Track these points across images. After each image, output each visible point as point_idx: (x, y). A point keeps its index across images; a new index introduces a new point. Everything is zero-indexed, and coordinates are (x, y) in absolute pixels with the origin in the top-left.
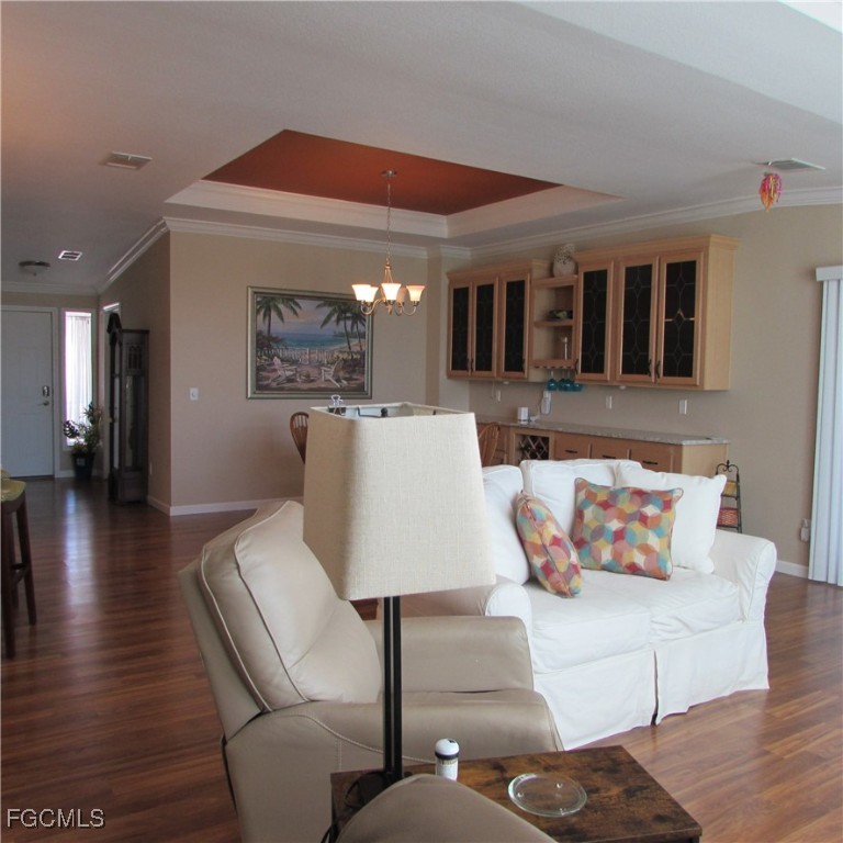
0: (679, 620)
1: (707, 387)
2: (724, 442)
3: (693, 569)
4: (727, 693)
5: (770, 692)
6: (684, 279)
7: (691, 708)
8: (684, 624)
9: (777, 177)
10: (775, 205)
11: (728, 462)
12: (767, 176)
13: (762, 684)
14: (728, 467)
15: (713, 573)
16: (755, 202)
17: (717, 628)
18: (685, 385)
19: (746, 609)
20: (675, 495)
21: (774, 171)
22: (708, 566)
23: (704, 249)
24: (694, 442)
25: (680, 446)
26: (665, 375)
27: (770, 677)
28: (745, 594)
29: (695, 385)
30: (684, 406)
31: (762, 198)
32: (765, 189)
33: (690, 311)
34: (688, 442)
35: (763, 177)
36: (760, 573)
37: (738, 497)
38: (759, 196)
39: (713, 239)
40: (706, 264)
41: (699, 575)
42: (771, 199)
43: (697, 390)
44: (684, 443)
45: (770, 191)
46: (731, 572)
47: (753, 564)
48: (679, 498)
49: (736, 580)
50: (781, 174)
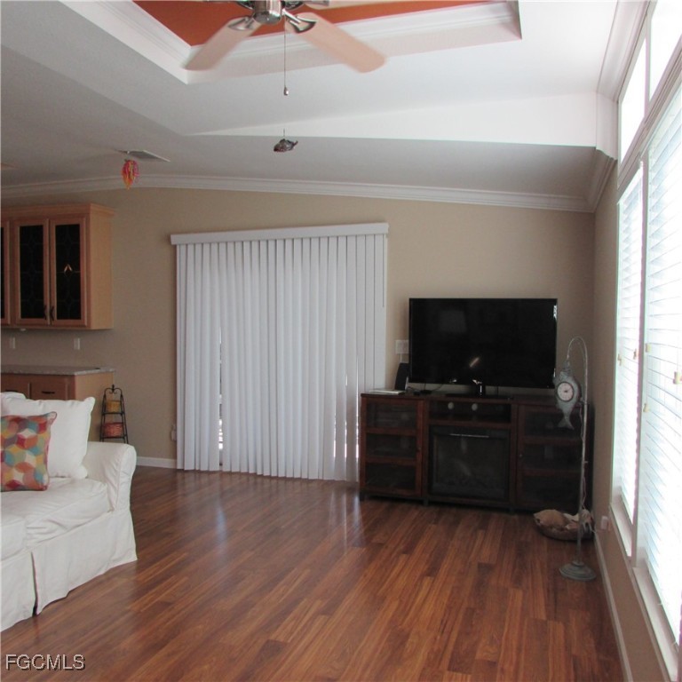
0: (53, 522)
1: (94, 327)
2: (111, 370)
3: (69, 477)
4: (102, 572)
5: (138, 562)
6: (70, 239)
7: (70, 592)
8: (58, 524)
9: (134, 163)
10: (133, 185)
11: (113, 386)
12: (127, 162)
13: (133, 557)
14: (113, 390)
15: (87, 477)
16: (118, 182)
17: (89, 521)
18: (77, 326)
19: (114, 502)
20: (49, 418)
21: (133, 159)
22: (82, 472)
23: (85, 215)
24: (85, 372)
25: (73, 376)
26: (58, 318)
27: (138, 550)
28: (112, 490)
29: (84, 326)
30: (78, 343)
31: (125, 179)
32: (125, 171)
33: (77, 266)
34: (79, 373)
35: (124, 163)
36: (124, 472)
37: (122, 413)
38: (122, 177)
39: (93, 207)
40: (88, 228)
41: (73, 482)
42: (130, 180)
43: (85, 330)
44: (76, 374)
45: (129, 173)
46: (100, 473)
47: (117, 465)
48: (53, 420)
49: (105, 479)
50: (139, 162)
